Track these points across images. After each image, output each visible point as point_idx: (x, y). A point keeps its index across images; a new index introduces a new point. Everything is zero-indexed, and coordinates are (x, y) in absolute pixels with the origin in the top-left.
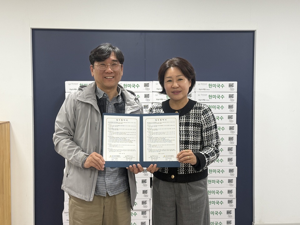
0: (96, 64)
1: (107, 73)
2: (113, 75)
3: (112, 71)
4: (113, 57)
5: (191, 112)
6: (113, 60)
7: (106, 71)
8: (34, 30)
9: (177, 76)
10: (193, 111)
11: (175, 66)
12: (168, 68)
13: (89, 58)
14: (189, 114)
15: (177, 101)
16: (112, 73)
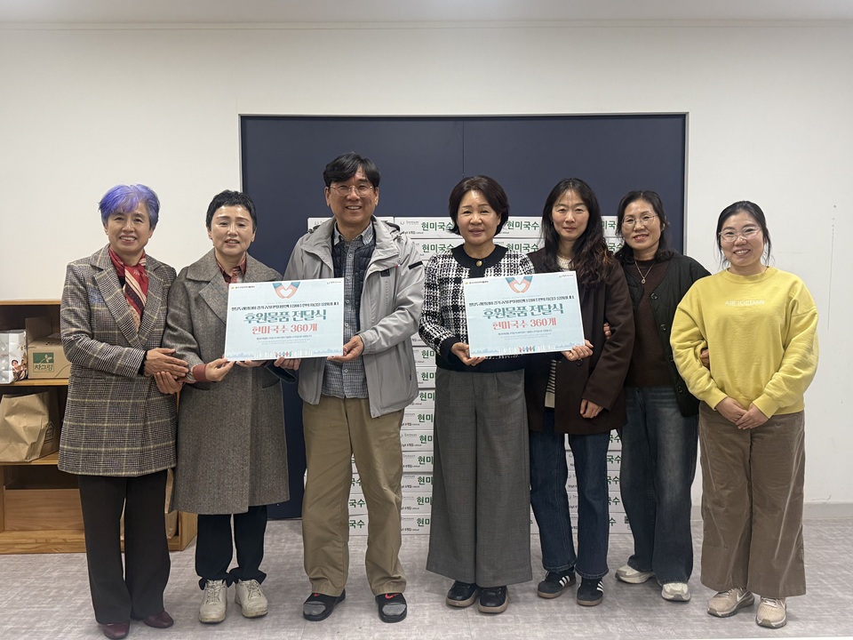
0: (333, 185)
1: (350, 200)
2: (360, 203)
3: (358, 197)
4: (359, 175)
5: (502, 262)
6: (361, 180)
7: (349, 197)
8: (244, 119)
9: (479, 206)
10: (504, 261)
11: (478, 189)
12: (466, 192)
13: (323, 176)
14: (500, 265)
15: (478, 246)
16: (357, 200)
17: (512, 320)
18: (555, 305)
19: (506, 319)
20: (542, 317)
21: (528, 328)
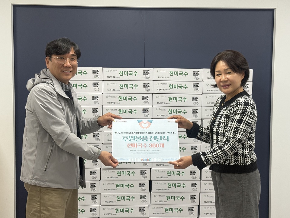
2: (71, 69)
6: (72, 55)
8: (15, 7)
17: (139, 143)
18: (164, 137)
19: (135, 142)
20: (156, 142)
21: (148, 148)
